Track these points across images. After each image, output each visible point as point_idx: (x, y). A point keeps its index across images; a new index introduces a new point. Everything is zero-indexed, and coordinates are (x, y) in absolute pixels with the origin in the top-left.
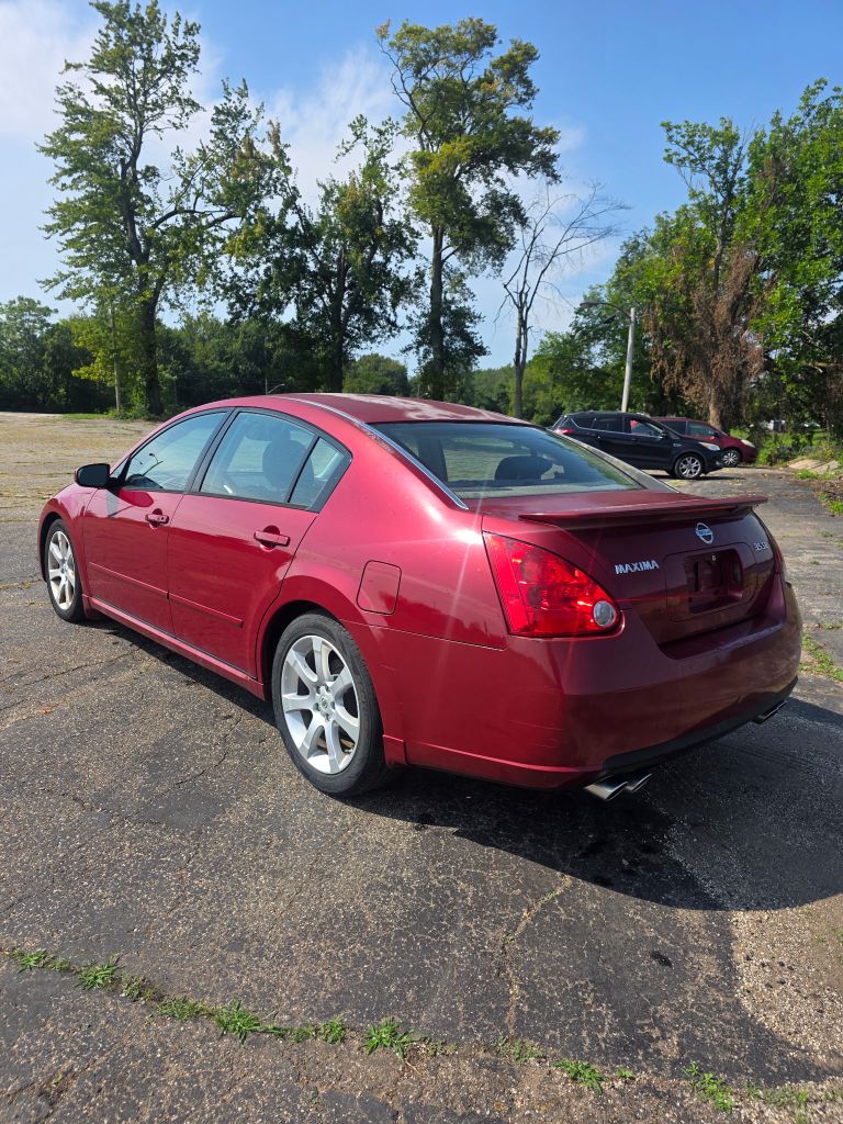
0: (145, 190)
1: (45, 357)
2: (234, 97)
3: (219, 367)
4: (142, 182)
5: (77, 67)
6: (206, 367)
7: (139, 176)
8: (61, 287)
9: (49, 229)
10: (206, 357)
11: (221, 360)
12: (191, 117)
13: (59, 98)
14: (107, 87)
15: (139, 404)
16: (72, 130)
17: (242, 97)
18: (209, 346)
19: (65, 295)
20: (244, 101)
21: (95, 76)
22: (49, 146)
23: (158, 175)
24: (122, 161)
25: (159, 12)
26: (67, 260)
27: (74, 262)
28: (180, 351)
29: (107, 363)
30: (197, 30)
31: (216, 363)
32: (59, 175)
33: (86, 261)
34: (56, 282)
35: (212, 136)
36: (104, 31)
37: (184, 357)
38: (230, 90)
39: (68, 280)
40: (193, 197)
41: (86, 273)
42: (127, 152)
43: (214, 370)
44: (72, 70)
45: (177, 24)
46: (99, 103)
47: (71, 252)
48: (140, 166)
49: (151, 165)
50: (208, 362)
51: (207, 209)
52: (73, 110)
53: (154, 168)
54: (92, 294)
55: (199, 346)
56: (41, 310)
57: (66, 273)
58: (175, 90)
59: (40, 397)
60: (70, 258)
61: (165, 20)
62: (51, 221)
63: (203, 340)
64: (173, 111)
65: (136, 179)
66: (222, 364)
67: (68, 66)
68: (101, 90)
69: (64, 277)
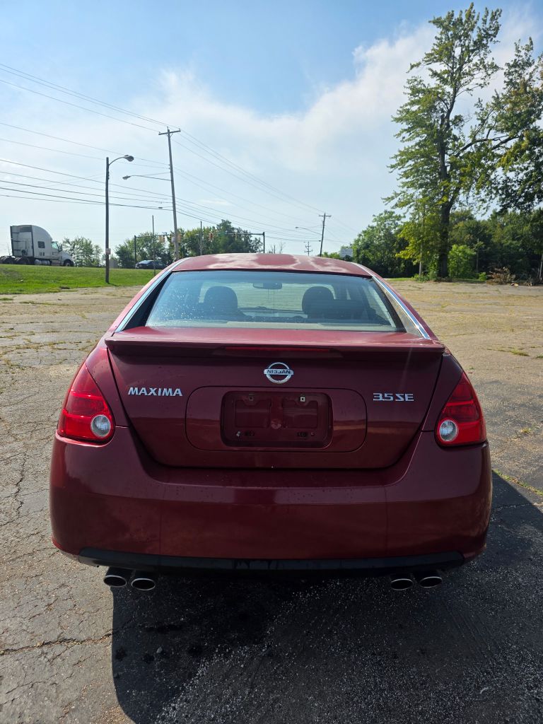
0: (455, 132)
1: (395, 245)
2: (522, 53)
3: (511, 244)
4: (452, 127)
5: (418, 65)
6: (501, 245)
7: (451, 124)
8: (396, 201)
9: (392, 167)
10: (503, 238)
11: (513, 239)
12: (492, 76)
13: (408, 86)
14: (439, 72)
15: (432, 272)
16: (413, 103)
17: (528, 51)
18: (506, 230)
19: (396, 205)
20: (529, 53)
21: (430, 66)
22: (398, 116)
23: (463, 120)
24: (442, 117)
25: (474, 12)
26: (402, 185)
27: (405, 184)
28: (485, 235)
29: (417, 246)
30: (499, 15)
31: (509, 242)
32: (402, 132)
33: (412, 185)
34: (393, 198)
35: (505, 85)
36: (439, 36)
37: (486, 239)
38: (520, 49)
39: (399, 197)
40: (486, 131)
41: (411, 191)
42: (445, 109)
43: (508, 246)
44: (415, 69)
45: (486, 16)
46: (433, 83)
47: (404, 180)
48: (452, 117)
49: (458, 115)
50: (503, 241)
51: (496, 136)
52: (415, 91)
53: (460, 116)
54: (411, 204)
55: (499, 230)
56: (396, 217)
57: (399, 192)
58: (482, 61)
59: (390, 269)
60: (403, 183)
61: (478, 17)
62: (394, 162)
63: (502, 227)
64: (479, 75)
65: (449, 126)
66: (514, 242)
67: (412, 67)
68: (435, 74)
69: (397, 195)
